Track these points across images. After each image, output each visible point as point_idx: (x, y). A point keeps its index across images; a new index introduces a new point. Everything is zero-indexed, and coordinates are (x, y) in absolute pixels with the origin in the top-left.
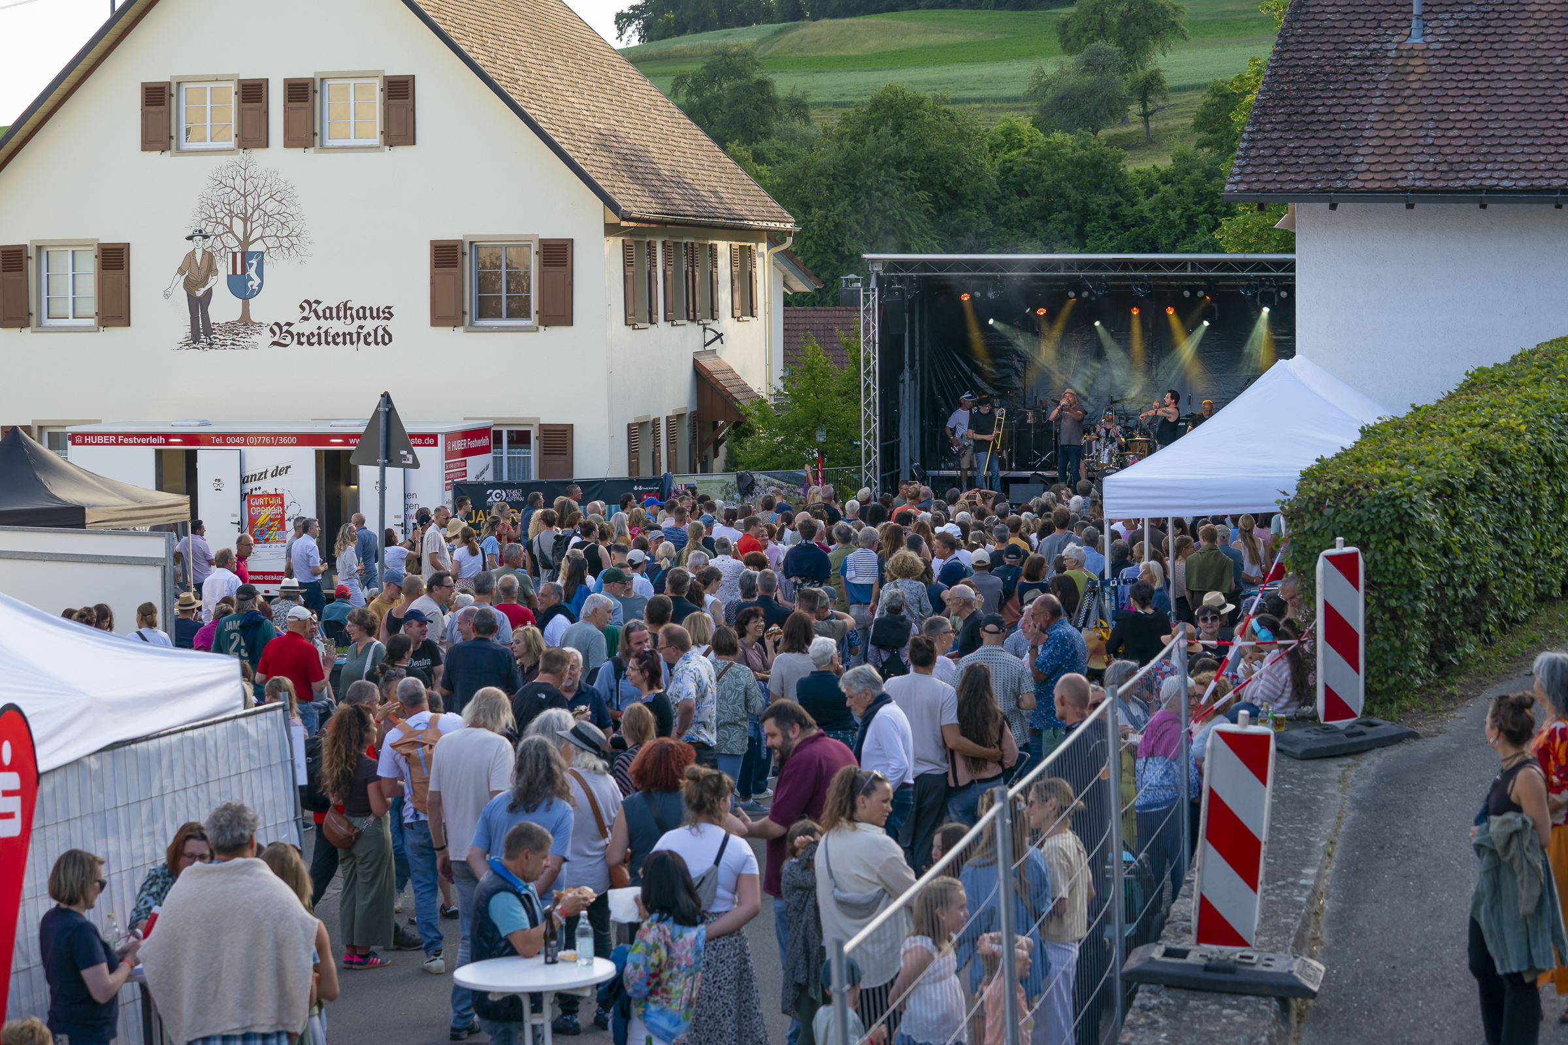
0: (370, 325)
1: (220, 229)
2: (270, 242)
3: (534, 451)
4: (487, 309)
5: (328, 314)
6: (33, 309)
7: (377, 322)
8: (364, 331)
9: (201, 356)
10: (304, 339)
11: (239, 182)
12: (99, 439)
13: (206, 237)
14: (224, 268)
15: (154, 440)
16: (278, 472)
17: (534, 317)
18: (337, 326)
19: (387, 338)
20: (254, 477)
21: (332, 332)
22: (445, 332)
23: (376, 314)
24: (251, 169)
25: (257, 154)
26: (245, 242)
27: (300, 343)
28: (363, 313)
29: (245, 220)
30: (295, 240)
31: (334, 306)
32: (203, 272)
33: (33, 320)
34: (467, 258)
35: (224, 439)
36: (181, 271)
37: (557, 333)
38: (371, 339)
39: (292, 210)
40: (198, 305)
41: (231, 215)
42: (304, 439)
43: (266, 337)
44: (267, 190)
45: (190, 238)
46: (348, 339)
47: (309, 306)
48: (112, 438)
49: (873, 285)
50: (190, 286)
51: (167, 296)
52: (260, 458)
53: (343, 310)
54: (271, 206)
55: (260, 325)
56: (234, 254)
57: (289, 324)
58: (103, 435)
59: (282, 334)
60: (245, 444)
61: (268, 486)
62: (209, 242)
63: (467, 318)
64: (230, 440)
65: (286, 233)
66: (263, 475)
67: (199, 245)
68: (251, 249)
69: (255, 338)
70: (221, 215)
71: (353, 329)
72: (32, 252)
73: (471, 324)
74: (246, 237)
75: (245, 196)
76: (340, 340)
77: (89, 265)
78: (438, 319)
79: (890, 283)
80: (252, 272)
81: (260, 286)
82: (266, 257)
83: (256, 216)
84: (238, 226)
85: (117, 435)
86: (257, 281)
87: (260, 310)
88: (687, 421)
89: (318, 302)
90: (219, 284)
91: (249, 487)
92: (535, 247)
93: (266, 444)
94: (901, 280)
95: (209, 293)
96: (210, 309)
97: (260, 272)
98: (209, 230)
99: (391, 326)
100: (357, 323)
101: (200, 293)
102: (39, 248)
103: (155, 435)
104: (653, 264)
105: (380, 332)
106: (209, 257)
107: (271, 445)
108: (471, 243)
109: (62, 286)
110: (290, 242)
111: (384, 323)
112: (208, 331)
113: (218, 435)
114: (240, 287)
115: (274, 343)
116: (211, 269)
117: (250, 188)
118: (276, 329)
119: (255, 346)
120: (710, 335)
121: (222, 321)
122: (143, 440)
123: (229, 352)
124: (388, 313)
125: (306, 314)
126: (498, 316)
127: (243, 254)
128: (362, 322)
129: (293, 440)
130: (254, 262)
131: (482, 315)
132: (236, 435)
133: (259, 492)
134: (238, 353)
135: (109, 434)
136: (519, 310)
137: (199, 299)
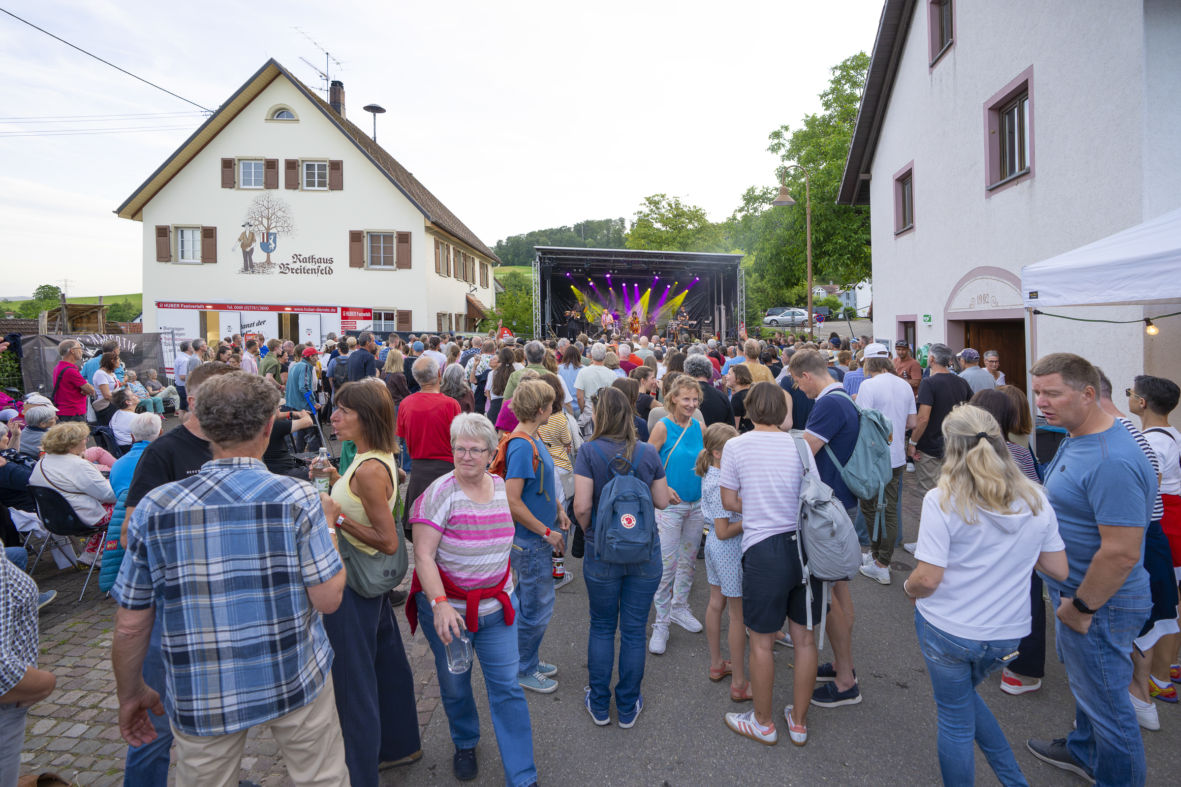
0: (323, 266)
1: (257, 223)
2: (279, 229)
3: (395, 322)
4: (375, 261)
5: (305, 260)
6: (172, 253)
7: (326, 265)
8: (321, 268)
9: (249, 277)
10: (294, 271)
11: (265, 203)
12: (172, 305)
13: (251, 226)
14: (259, 239)
15: (199, 307)
16: (259, 323)
17: (395, 264)
18: (309, 266)
19: (331, 271)
20: (248, 326)
21: (306, 268)
22: (356, 270)
23: (326, 261)
24: (271, 198)
25: (273, 191)
26: (268, 229)
27: (292, 273)
28: (320, 260)
29: (268, 219)
30: (290, 229)
31: (307, 257)
32: (250, 240)
33: (173, 259)
34: (365, 239)
35: (233, 307)
36: (240, 240)
37: (404, 272)
38: (323, 272)
39: (289, 215)
40: (248, 255)
41: (262, 217)
42: (272, 308)
43: (278, 269)
44: (278, 206)
45: (244, 226)
46: (313, 271)
47: (295, 256)
48: (178, 306)
49: (537, 260)
50: (244, 246)
51: (233, 250)
52: (250, 317)
53: (311, 259)
54: (280, 214)
55: (275, 264)
56: (263, 234)
57: (288, 264)
58: (173, 303)
59: (285, 268)
60: (243, 310)
61: (255, 330)
62: (252, 228)
63: (365, 264)
64: (236, 307)
65: (286, 225)
66: (252, 325)
67: (248, 229)
68: (271, 231)
69: (273, 270)
70: (257, 216)
71: (316, 267)
72: (172, 229)
73: (368, 267)
74: (269, 227)
75: (268, 209)
76: (310, 271)
77: (198, 235)
78: (352, 264)
79: (545, 260)
80: (271, 241)
81: (275, 247)
82: (277, 235)
83: (273, 218)
84: (265, 221)
85: (180, 304)
86: (273, 245)
87: (275, 257)
88: (463, 317)
89: (300, 255)
90: (257, 246)
91: (244, 331)
92: (395, 235)
93: (253, 310)
94: (549, 259)
95: (252, 250)
96: (253, 257)
97: (275, 241)
98: (252, 223)
99: (332, 266)
100: (318, 264)
101: (248, 249)
102: (177, 228)
103: (199, 304)
104: (449, 253)
105: (328, 269)
106: (252, 234)
107: (256, 310)
108: (368, 232)
109: (188, 246)
110: (288, 229)
111: (329, 265)
112: (252, 266)
113: (230, 305)
114: (266, 247)
115: (281, 272)
116: (253, 240)
117: (270, 205)
118: (282, 266)
119: (272, 273)
120: (472, 288)
121: (258, 262)
122: (193, 307)
123: (261, 275)
124: (331, 261)
125: (295, 260)
126: (380, 264)
127: (267, 234)
128: (320, 264)
129: (267, 308)
130: (272, 237)
131: (372, 263)
132: (239, 305)
133: (250, 333)
134: (265, 276)
135: (177, 303)
136: (388, 262)
137: (248, 252)
